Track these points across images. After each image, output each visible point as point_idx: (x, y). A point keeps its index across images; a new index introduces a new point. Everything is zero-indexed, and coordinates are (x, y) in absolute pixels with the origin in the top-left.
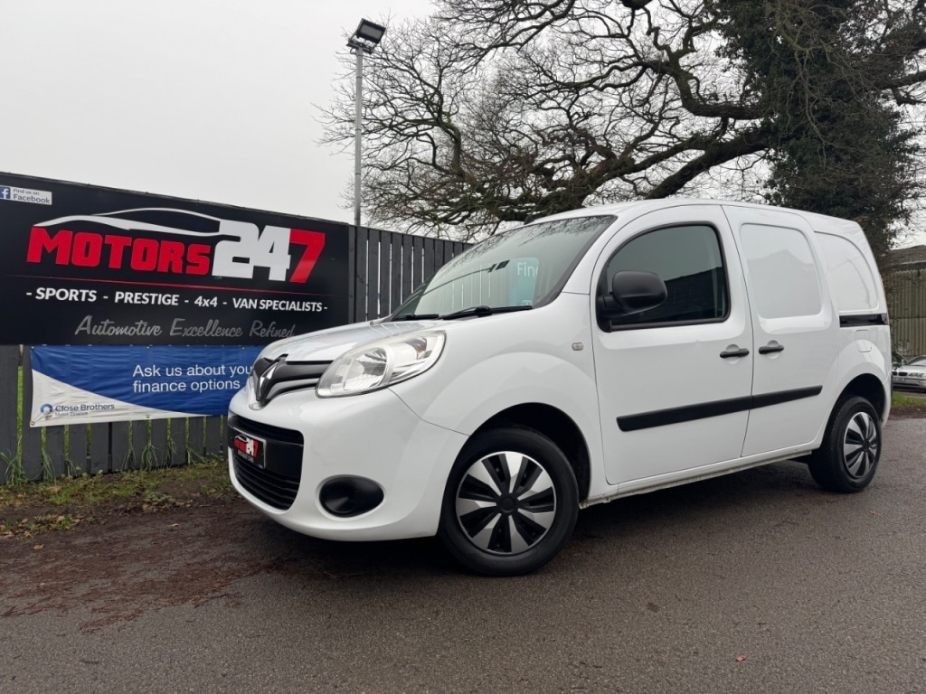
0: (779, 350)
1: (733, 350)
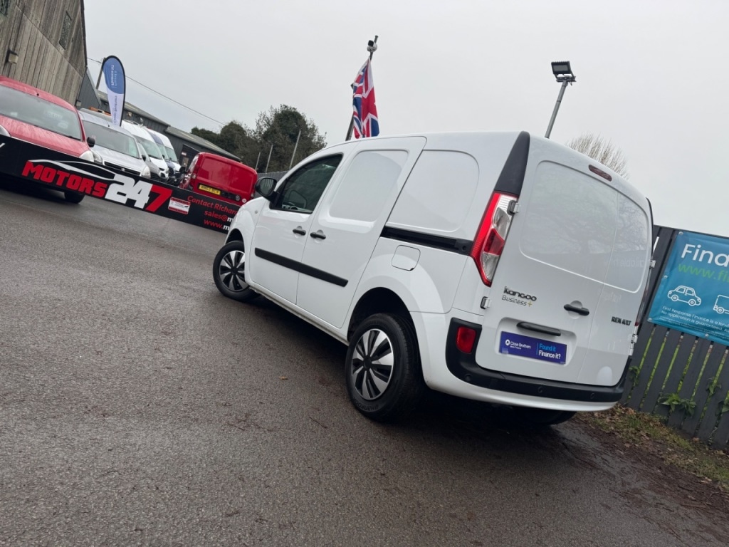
0: (323, 238)
1: (299, 229)
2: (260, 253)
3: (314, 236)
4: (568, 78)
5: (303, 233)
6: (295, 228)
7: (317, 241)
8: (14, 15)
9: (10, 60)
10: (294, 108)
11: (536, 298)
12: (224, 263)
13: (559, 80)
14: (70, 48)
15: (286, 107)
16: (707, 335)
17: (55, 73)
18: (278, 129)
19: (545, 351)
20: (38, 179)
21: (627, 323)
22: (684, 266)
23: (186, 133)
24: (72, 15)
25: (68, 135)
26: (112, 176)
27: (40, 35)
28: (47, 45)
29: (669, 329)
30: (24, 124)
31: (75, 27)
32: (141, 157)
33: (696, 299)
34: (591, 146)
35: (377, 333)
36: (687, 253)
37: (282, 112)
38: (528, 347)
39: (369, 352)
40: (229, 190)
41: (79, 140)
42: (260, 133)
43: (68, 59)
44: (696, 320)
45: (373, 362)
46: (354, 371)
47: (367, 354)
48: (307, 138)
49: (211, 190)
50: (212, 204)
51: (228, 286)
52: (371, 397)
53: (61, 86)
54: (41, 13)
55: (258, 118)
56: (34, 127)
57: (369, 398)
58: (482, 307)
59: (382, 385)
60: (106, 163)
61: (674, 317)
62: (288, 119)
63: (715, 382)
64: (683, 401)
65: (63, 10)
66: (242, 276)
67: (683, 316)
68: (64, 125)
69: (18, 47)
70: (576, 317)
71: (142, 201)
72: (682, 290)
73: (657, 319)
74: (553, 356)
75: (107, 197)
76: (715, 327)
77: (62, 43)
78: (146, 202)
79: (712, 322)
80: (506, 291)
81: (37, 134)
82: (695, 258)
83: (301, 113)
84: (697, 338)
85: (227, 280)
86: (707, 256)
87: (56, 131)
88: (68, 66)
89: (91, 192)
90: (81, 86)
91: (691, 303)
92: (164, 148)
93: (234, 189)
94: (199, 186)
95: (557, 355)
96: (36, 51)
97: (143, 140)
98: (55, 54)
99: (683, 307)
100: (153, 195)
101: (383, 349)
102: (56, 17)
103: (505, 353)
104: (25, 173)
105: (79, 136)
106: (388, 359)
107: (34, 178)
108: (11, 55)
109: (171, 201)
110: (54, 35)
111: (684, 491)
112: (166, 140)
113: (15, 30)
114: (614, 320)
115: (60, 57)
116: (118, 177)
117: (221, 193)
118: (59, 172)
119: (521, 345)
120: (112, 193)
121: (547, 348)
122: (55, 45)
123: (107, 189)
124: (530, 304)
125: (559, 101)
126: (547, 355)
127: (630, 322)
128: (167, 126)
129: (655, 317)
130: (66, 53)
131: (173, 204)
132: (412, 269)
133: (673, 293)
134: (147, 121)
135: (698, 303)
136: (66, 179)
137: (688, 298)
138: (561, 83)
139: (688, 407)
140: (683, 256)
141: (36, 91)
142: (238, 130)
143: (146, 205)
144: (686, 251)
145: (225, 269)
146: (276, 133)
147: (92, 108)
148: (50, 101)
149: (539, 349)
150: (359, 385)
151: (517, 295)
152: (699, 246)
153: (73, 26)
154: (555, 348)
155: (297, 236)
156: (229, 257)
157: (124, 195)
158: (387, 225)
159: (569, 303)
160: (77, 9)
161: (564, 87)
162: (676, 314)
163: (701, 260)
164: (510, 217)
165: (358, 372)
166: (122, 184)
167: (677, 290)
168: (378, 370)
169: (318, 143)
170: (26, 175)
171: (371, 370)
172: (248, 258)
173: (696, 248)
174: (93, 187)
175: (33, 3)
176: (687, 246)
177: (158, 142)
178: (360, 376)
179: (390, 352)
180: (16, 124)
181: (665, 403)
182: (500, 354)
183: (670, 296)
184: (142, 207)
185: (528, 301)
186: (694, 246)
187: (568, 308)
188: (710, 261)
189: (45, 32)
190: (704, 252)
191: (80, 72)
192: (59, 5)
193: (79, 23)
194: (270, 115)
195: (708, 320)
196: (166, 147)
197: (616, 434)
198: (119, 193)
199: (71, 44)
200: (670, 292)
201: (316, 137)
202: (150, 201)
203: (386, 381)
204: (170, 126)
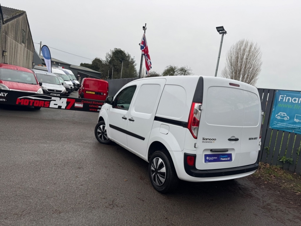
0: (133, 121)
1: (124, 117)
2: (111, 126)
3: (130, 120)
4: (224, 32)
5: (126, 119)
6: (123, 116)
7: (131, 122)
8: (3, 36)
9: (4, 55)
10: (120, 49)
11: (216, 139)
12: (99, 131)
13: (220, 33)
14: (27, 43)
15: (116, 49)
16: (293, 131)
17: (22, 55)
18: (114, 58)
19: (223, 158)
20: (23, 104)
21: (256, 138)
22: (280, 104)
23: (78, 66)
24: (25, 30)
25: (31, 83)
26: (51, 98)
27: (14, 41)
28: (18, 45)
29: (278, 130)
30: (14, 83)
31: (27, 34)
32: (61, 84)
33: (287, 117)
34: (244, 43)
35: (158, 159)
36: (281, 99)
37: (115, 51)
38: (216, 158)
39: (157, 167)
40: (98, 91)
41: (36, 84)
42: (108, 61)
43: (27, 47)
44: (288, 125)
45: (159, 171)
46: (152, 174)
47: (156, 168)
48: (127, 60)
49: (91, 93)
50: (92, 102)
51: (102, 139)
52: (160, 184)
53: (25, 59)
54: (13, 33)
55: (106, 55)
56: (17, 83)
57: (159, 185)
58: (195, 147)
59: (163, 180)
60: (48, 89)
61: (279, 125)
62: (118, 54)
63: (299, 150)
64: (288, 159)
65: (21, 29)
66: (106, 134)
67: (283, 124)
68: (29, 79)
69: (6, 49)
70: (233, 142)
71: (64, 106)
72: (281, 114)
73: (273, 127)
74: (227, 159)
75: (50, 107)
76: (296, 128)
77: (23, 42)
78: (66, 106)
79: (295, 126)
80: (203, 139)
81: (19, 86)
82: (284, 101)
83: (123, 50)
84: (290, 133)
85: (101, 137)
86: (289, 99)
87: (26, 82)
88: (27, 50)
89: (44, 106)
90: (33, 57)
91: (285, 119)
92: (70, 76)
93: (100, 91)
94: (86, 92)
95: (228, 158)
96: (14, 48)
97: (61, 74)
98: (21, 47)
99: (283, 121)
100: (68, 103)
101: (161, 166)
102: (19, 33)
103: (207, 162)
104: (17, 103)
105: (36, 83)
106: (164, 170)
107: (21, 104)
108: (4, 52)
109: (75, 104)
110: (19, 40)
111: (289, 200)
112: (70, 72)
113: (4, 42)
114: (250, 139)
115: (23, 48)
116: (53, 98)
117: (95, 93)
118: (30, 100)
119: (213, 158)
120: (52, 105)
121: (224, 157)
122: (21, 44)
123: (50, 104)
124: (214, 142)
125: (222, 42)
126: (224, 159)
127: (257, 138)
128: (70, 65)
129: (272, 126)
130: (25, 46)
131: (76, 105)
132: (167, 134)
133: (278, 116)
134: (62, 65)
135: (288, 119)
136: (33, 103)
137: (284, 117)
138: (221, 35)
139: (290, 161)
140: (279, 100)
141: (16, 67)
142: (99, 61)
143: (66, 107)
144: (280, 98)
145: (99, 133)
146: (114, 60)
147: (39, 65)
148: (22, 71)
149: (220, 158)
150: (155, 180)
151: (208, 139)
152: (285, 96)
153: (26, 34)
154: (227, 156)
155: (124, 120)
156: (100, 128)
157: (57, 105)
158: (156, 116)
159: (230, 137)
160: (27, 27)
161: (223, 36)
162: (280, 124)
163: (287, 101)
164: (200, 111)
165: (153, 175)
166: (55, 100)
167: (279, 114)
168: (161, 174)
169: (131, 61)
170: (18, 104)
171: (158, 174)
172: (107, 127)
173: (284, 96)
174: (44, 104)
175: (9, 30)
176: (280, 96)
177: (67, 73)
178: (155, 176)
179: (164, 167)
180: (11, 83)
181: (281, 160)
182: (205, 163)
183: (277, 117)
184: (64, 108)
185: (213, 141)
186: (283, 96)
187: (230, 140)
188: (290, 101)
189: (16, 40)
190: (287, 98)
191: (32, 51)
192: (19, 28)
193: (28, 32)
194: (110, 53)
195: (293, 125)
196: (71, 75)
197: (261, 177)
198: (55, 104)
199: (27, 41)
200: (276, 115)
201: (130, 59)
202: (67, 105)
203: (164, 178)
204: (71, 65)
